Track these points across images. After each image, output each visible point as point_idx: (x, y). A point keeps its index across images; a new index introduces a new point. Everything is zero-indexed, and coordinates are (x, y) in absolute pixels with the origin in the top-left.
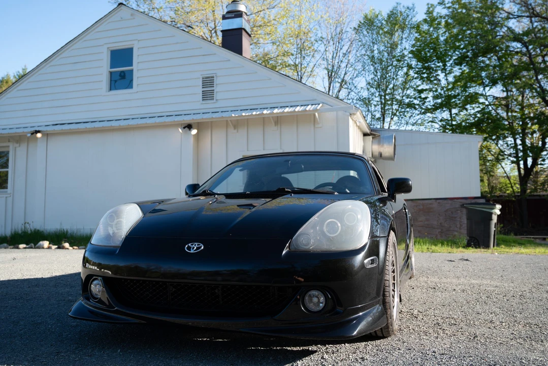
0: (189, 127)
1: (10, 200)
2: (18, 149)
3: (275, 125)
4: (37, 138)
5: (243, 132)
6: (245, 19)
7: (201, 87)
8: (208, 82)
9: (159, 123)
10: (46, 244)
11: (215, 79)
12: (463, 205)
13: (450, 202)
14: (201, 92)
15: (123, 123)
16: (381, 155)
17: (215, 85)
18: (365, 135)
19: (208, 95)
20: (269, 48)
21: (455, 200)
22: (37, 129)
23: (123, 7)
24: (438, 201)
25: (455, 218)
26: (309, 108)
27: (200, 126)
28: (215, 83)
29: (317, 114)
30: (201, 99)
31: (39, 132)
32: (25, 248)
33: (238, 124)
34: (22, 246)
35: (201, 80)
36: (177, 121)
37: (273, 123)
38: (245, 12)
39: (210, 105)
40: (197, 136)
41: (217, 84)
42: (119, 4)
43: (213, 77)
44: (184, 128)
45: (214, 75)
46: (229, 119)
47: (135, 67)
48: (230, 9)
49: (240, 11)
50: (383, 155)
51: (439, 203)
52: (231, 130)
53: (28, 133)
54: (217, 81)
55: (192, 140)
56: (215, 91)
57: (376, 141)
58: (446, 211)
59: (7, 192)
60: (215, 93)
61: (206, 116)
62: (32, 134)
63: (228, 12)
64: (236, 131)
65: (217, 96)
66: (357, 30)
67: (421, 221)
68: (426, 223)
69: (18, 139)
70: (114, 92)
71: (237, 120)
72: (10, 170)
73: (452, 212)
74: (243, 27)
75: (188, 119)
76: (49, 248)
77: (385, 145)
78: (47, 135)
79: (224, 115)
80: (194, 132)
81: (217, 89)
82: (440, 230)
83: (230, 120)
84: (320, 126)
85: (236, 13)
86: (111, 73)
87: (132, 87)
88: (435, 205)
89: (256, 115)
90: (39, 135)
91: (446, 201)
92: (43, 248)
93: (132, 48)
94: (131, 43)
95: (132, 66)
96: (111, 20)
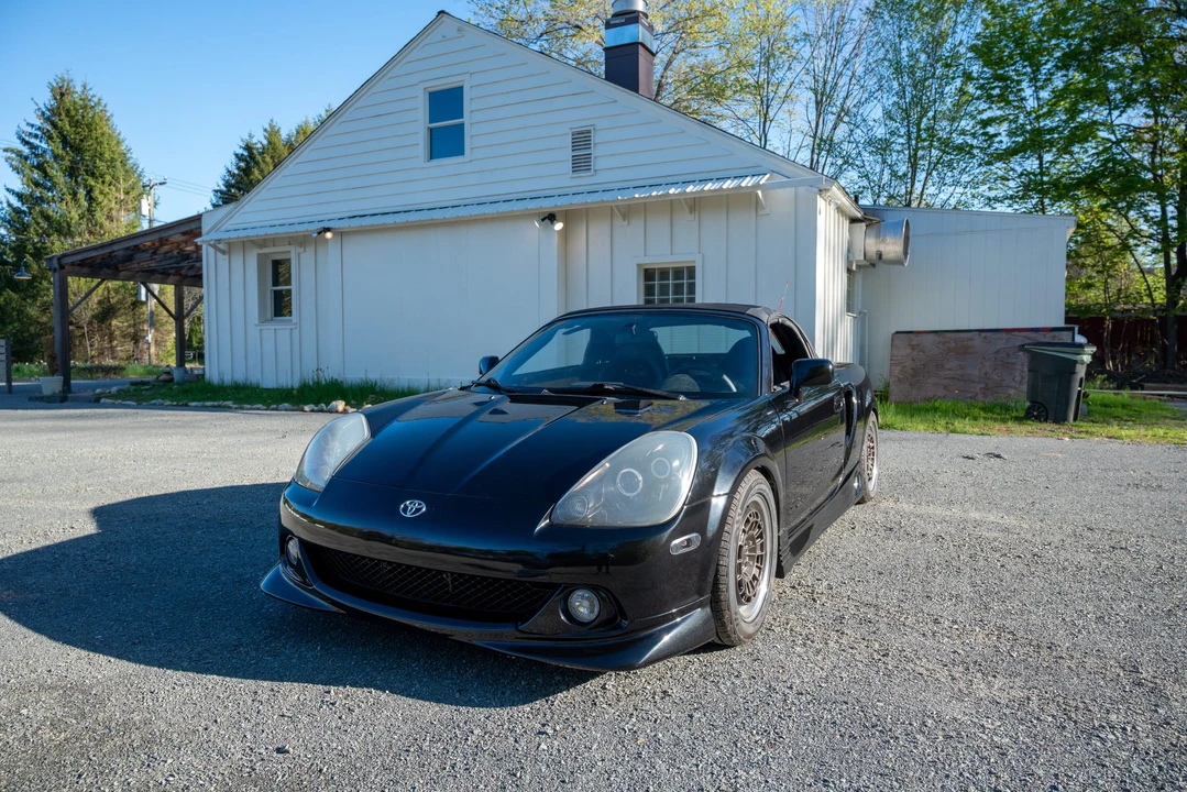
0: (551, 217)
1: (296, 332)
2: (302, 256)
3: (691, 213)
4: (327, 240)
5: (637, 224)
6: (644, 25)
7: (570, 148)
8: (582, 140)
9: (503, 213)
10: (340, 405)
11: (592, 134)
12: (1024, 345)
13: (1005, 335)
14: (571, 159)
15: (450, 214)
16: (880, 255)
17: (592, 146)
18: (853, 220)
19: (581, 163)
20: (715, 55)
21: (1016, 333)
22: (326, 225)
23: (445, 18)
24: (983, 334)
25: (1013, 364)
26: (747, 182)
27: (569, 216)
28: (592, 142)
29: (759, 192)
30: (571, 169)
31: (328, 230)
32: (312, 411)
33: (628, 211)
34: (307, 408)
35: (570, 137)
36: (531, 209)
37: (687, 210)
38: (642, 13)
39: (585, 180)
40: (565, 233)
41: (595, 144)
42: (440, 13)
43: (589, 132)
44: (543, 220)
45: (591, 128)
46: (613, 205)
47: (466, 119)
48: (619, 8)
49: (635, 12)
50: (884, 257)
51: (985, 338)
52: (619, 222)
53: (313, 232)
54: (596, 138)
55: (555, 240)
56: (592, 156)
57: (872, 231)
58: (998, 352)
59: (291, 321)
60: (593, 160)
61: (578, 200)
62: (319, 233)
63: (616, 15)
64: (626, 223)
65: (597, 164)
66: (872, 14)
67: (950, 370)
68: (958, 372)
69: (302, 240)
70: (435, 162)
71: (629, 205)
72: (293, 287)
73: (1008, 355)
74: (640, 40)
75: (547, 205)
76: (345, 412)
77: (888, 240)
78: (341, 234)
79: (607, 197)
80: (559, 226)
81: (595, 151)
82: (983, 386)
83: (616, 206)
84: (767, 211)
85: (627, 16)
86: (431, 130)
87: (461, 152)
88: (978, 341)
89: (657, 196)
90: (329, 235)
91: (998, 335)
92: (337, 412)
93: (462, 88)
94: (460, 78)
95: (462, 117)
96: (426, 41)
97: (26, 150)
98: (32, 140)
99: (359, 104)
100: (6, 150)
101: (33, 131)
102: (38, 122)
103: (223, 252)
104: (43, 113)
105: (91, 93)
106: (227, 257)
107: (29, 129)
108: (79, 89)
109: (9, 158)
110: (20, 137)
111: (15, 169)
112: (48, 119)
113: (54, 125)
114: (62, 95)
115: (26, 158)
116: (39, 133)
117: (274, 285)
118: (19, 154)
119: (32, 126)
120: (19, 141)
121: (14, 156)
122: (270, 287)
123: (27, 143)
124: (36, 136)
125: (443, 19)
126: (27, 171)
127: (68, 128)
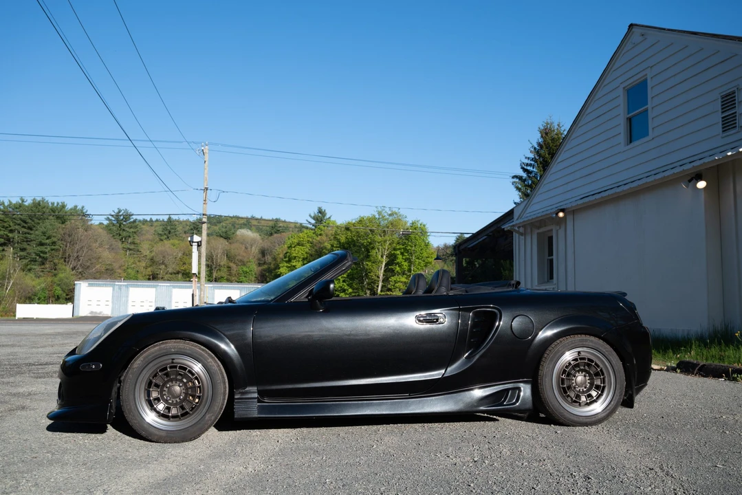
0: (697, 177)
2: (559, 231)
7: (720, 111)
8: (729, 102)
11: (736, 94)
14: (721, 120)
17: (737, 105)
19: (729, 123)
22: (560, 208)
27: (720, 172)
28: (736, 102)
30: (721, 130)
31: (562, 210)
35: (720, 100)
39: (732, 138)
40: (715, 190)
41: (739, 103)
42: (631, 26)
43: (734, 93)
44: (690, 181)
45: (735, 88)
47: (649, 106)
53: (554, 213)
54: (739, 97)
55: (703, 198)
56: (737, 114)
59: (553, 282)
60: (737, 118)
62: (557, 214)
65: (740, 121)
69: (558, 221)
70: (632, 145)
72: (554, 257)
78: (573, 213)
80: (702, 184)
81: (739, 110)
86: (630, 120)
87: (646, 134)
90: (561, 215)
93: (646, 80)
94: (643, 73)
95: (647, 104)
96: (625, 50)
97: (524, 175)
98: (529, 168)
99: (588, 111)
100: (513, 177)
101: (529, 162)
102: (532, 156)
103: (522, 234)
104: (535, 149)
105: (563, 129)
106: (523, 237)
107: (527, 161)
108: (556, 127)
109: (514, 182)
110: (522, 168)
111: (518, 188)
112: (537, 152)
113: (540, 155)
114: (546, 134)
115: (525, 180)
116: (533, 163)
117: (549, 256)
118: (520, 178)
119: (529, 158)
120: (521, 170)
121: (517, 180)
122: (547, 257)
123: (525, 170)
124: (530, 165)
125: (633, 30)
126: (523, 189)
127: (547, 155)
